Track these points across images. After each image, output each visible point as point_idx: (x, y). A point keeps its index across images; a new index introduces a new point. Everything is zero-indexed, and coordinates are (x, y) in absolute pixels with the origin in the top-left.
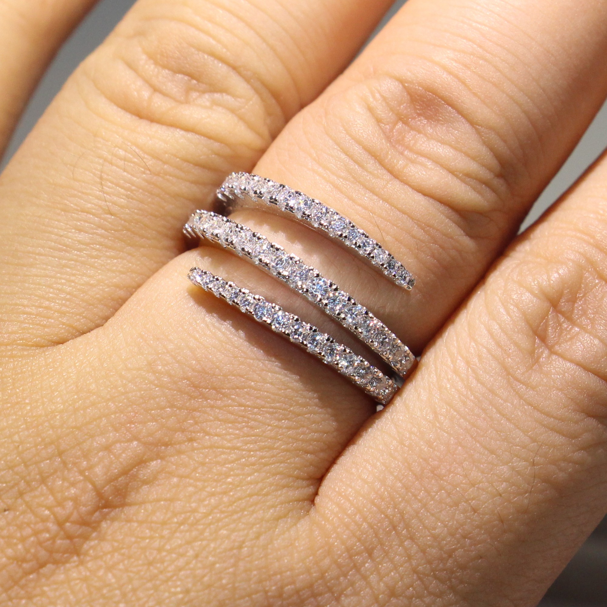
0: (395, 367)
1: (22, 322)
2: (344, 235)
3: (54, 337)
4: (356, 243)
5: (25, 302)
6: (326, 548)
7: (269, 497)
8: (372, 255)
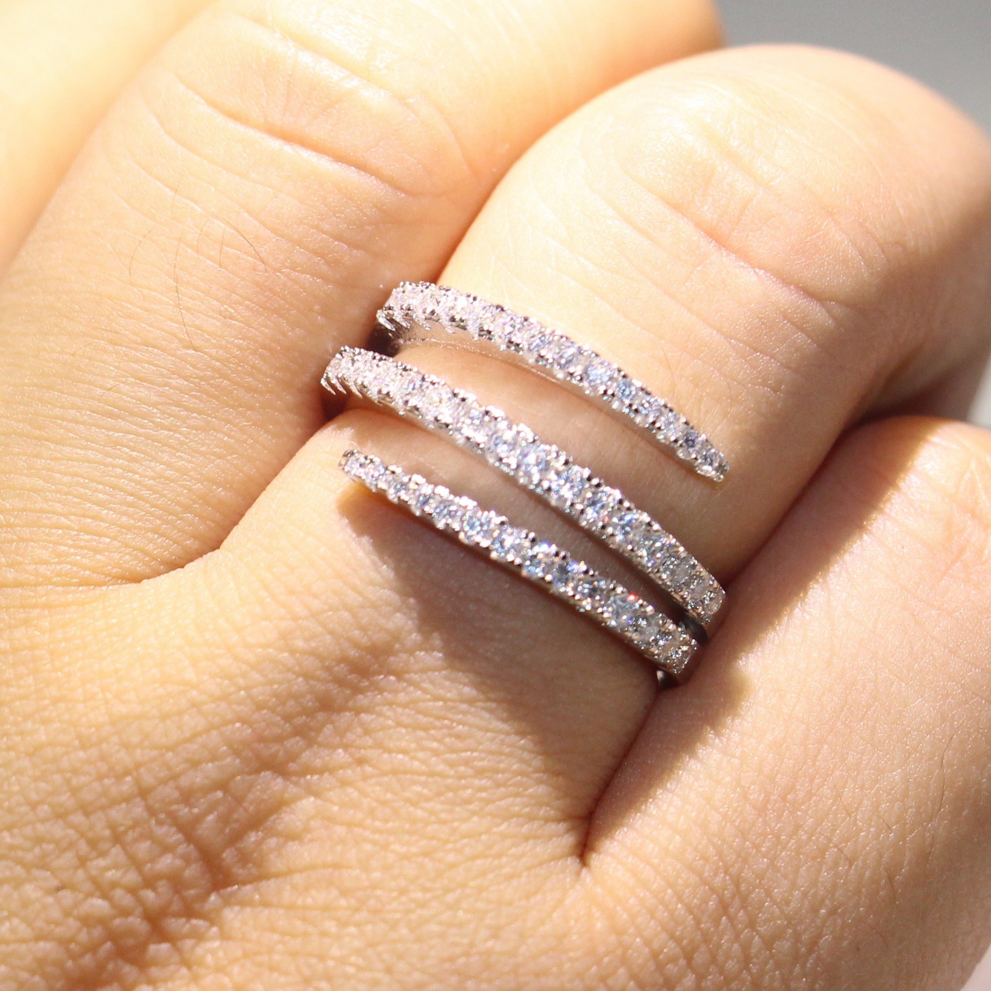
0: (694, 611)
1: (56, 543)
2: (610, 392)
3: (113, 568)
4: (630, 405)
5: (58, 507)
6: (619, 952)
7: (504, 860)
8: (658, 425)
